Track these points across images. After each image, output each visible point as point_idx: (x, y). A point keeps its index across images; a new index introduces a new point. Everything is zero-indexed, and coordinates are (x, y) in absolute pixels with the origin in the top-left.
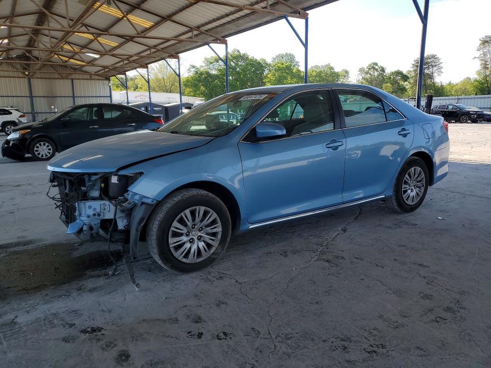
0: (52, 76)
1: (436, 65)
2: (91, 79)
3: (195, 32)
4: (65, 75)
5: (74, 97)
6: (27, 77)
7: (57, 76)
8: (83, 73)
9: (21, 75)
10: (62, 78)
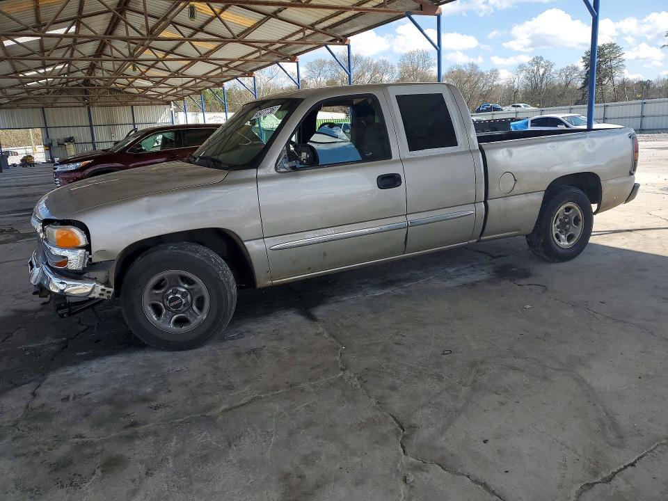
1: (615, 58)
2: (151, 104)
3: (263, 52)
5: (134, 124)
10: (122, 105)
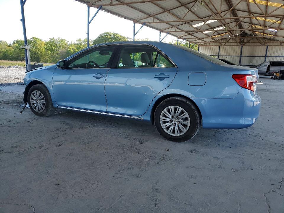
0: (255, 45)
4: (263, 43)
6: (241, 45)
7: (258, 44)
8: (276, 42)
9: (238, 44)
